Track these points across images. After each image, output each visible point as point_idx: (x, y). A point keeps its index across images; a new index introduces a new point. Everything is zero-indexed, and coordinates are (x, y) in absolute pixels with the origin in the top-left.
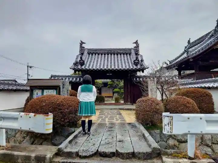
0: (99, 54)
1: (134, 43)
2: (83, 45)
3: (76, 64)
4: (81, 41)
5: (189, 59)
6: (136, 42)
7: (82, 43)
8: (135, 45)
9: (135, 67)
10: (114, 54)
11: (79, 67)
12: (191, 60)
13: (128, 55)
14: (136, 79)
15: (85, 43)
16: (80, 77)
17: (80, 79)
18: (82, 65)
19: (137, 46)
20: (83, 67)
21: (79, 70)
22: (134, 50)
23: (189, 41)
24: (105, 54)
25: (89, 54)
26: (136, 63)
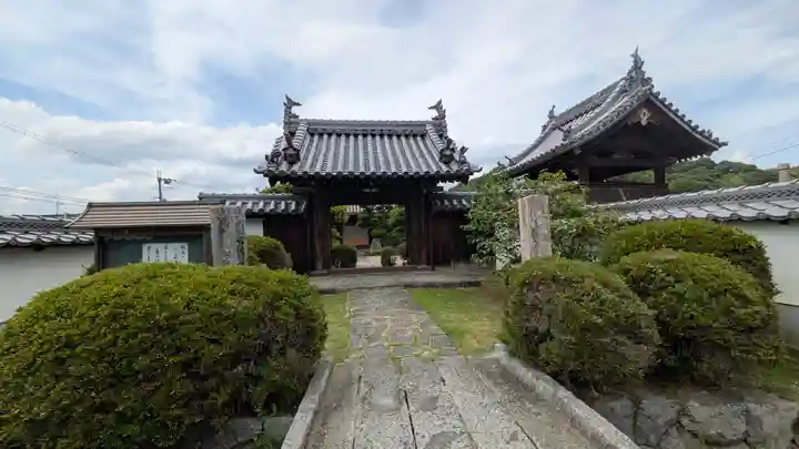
0: (339, 135)
1: (432, 108)
2: (295, 110)
3: (273, 158)
4: (287, 98)
5: (572, 150)
6: (438, 107)
7: (290, 104)
8: (435, 113)
9: (444, 168)
10: (382, 136)
11: (284, 167)
12: (578, 152)
13: (419, 139)
14: (443, 203)
15: (298, 104)
16: (289, 198)
17: (287, 205)
18: (291, 163)
19: (442, 116)
20: (295, 168)
21: (284, 178)
22: (434, 125)
23: (551, 112)
24: (356, 136)
25: (312, 135)
26: (446, 156)
